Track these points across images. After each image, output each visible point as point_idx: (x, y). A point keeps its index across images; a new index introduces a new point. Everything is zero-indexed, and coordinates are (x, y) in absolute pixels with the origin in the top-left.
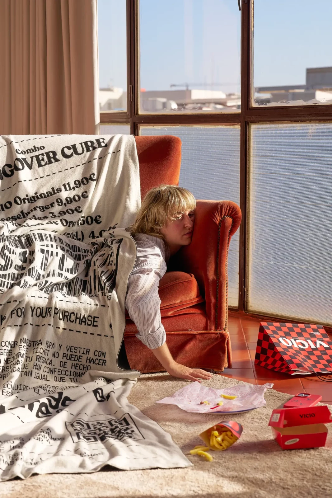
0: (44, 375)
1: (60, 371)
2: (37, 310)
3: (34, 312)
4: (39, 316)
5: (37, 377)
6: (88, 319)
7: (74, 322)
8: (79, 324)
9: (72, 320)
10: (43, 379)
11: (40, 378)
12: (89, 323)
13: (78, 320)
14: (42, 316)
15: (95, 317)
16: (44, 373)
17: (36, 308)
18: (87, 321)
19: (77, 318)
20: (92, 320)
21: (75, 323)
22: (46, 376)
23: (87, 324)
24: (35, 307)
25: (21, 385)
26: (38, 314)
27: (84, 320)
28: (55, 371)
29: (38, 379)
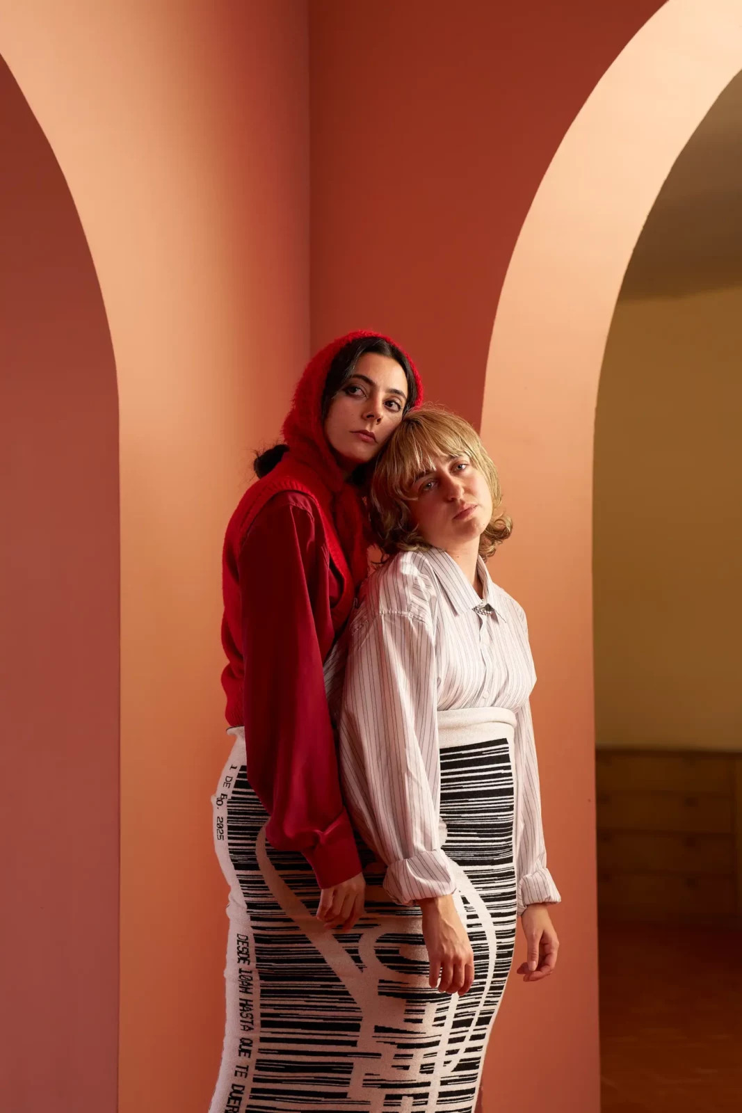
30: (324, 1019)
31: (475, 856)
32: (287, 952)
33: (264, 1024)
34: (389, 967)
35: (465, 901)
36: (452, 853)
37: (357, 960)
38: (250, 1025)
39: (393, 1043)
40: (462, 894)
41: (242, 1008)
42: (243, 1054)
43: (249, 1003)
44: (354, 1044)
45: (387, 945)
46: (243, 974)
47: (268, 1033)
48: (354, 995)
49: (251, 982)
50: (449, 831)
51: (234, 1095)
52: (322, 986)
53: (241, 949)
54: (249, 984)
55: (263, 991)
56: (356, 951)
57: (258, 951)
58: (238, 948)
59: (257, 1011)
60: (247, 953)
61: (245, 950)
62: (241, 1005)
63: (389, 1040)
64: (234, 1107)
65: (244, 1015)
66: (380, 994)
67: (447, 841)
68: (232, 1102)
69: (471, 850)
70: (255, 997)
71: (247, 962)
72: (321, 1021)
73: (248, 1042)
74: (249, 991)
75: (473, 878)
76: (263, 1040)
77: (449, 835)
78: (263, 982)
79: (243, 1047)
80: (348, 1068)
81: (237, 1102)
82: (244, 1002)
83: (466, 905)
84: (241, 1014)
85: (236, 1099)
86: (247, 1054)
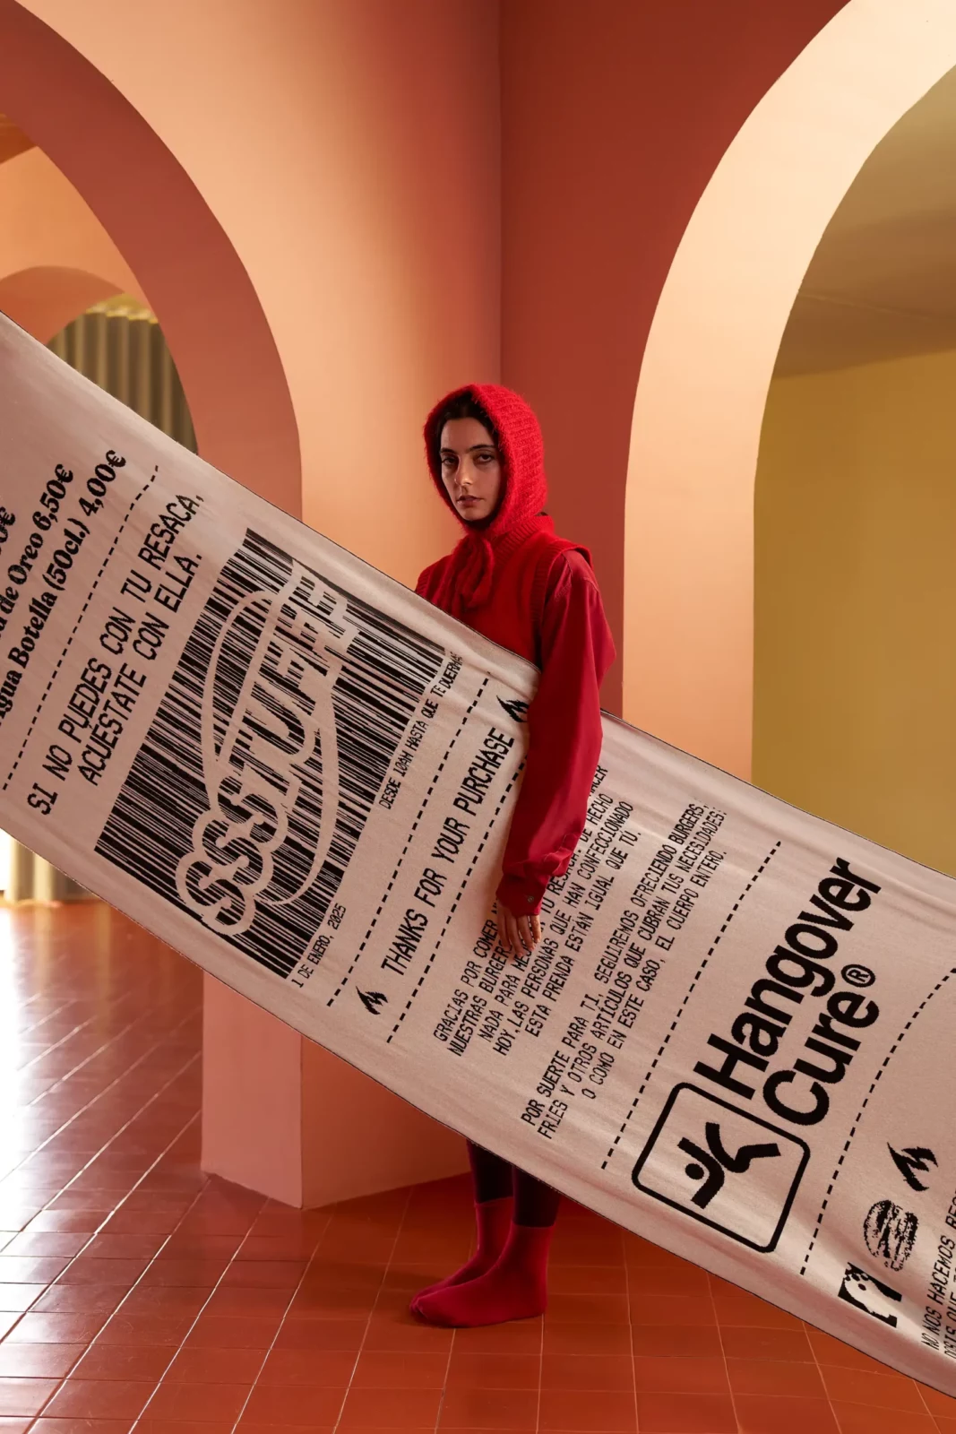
0: (598, 881)
1: (595, 846)
2: (441, 846)
3: (446, 854)
4: (456, 848)
5: (599, 899)
6: (491, 748)
7: (492, 776)
8: (498, 767)
9: (486, 778)
10: (605, 887)
11: (602, 892)
12: (500, 749)
13: (488, 767)
14: (458, 843)
15: (490, 734)
16: (593, 881)
17: (438, 846)
18: (496, 751)
19: (483, 767)
20: (496, 741)
21: (494, 774)
22: (600, 879)
23: (502, 755)
24: (436, 848)
25: (608, 947)
26: (453, 849)
27: (491, 756)
28: (594, 855)
29: (602, 900)
30: (359, 701)
31: (188, 787)
32: (359, 777)
33: (405, 721)
34: (300, 724)
35: (218, 749)
36: (204, 801)
37: (318, 742)
38: (417, 725)
39: (316, 654)
40: (216, 757)
41: (418, 742)
42: (434, 704)
43: (409, 744)
44: (344, 669)
45: (294, 744)
46: (402, 771)
47: (405, 713)
48: (332, 711)
49: (398, 761)
50: (194, 821)
51: (450, 680)
52: (350, 731)
53: (392, 794)
54: (401, 760)
55: (393, 749)
56: (316, 750)
57: (377, 787)
58: (395, 796)
59: (406, 735)
60: (388, 788)
61: (387, 792)
62: (417, 745)
63: (316, 657)
64: (451, 670)
65: (418, 736)
66: (314, 703)
67: (201, 813)
68: (452, 675)
69: (188, 794)
70: (402, 747)
71: (392, 781)
72: (362, 701)
73: (425, 712)
74: (404, 754)
75: (198, 764)
76: (412, 709)
77: (197, 817)
78: (389, 757)
79: (432, 710)
80: (352, 649)
81: (447, 673)
82: (413, 746)
83: (220, 745)
84: (421, 737)
85: (448, 676)
86: (429, 702)
